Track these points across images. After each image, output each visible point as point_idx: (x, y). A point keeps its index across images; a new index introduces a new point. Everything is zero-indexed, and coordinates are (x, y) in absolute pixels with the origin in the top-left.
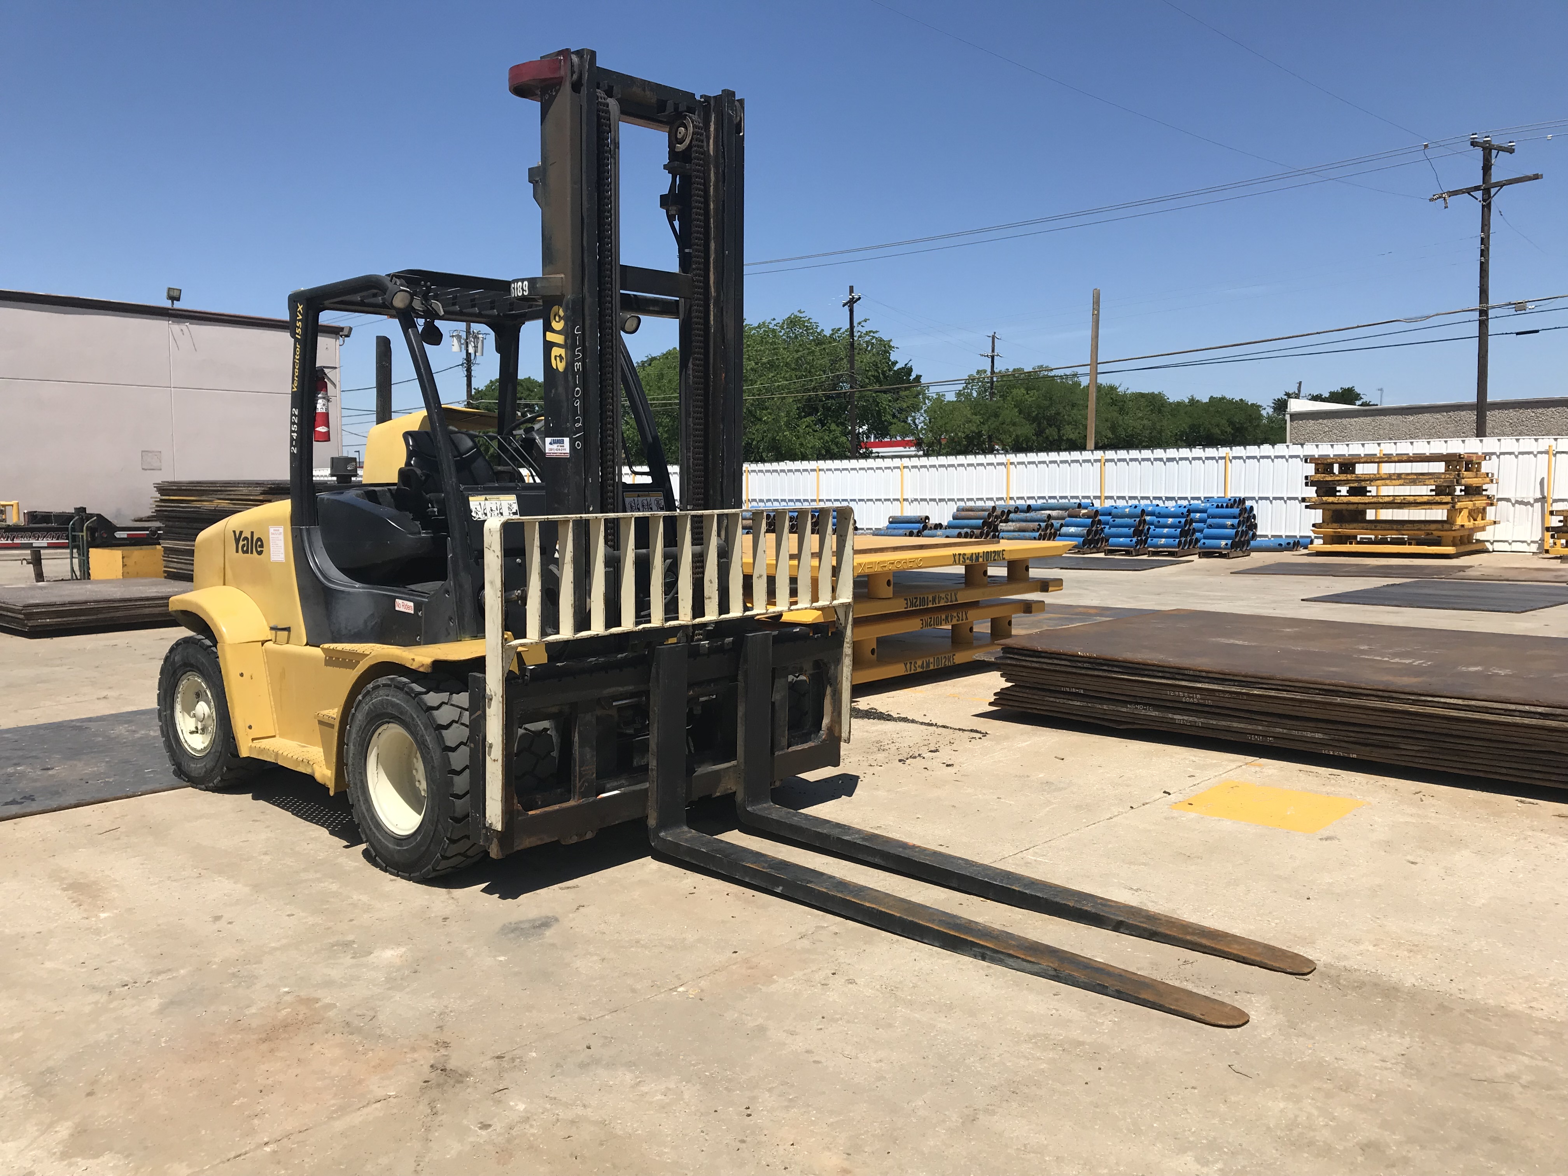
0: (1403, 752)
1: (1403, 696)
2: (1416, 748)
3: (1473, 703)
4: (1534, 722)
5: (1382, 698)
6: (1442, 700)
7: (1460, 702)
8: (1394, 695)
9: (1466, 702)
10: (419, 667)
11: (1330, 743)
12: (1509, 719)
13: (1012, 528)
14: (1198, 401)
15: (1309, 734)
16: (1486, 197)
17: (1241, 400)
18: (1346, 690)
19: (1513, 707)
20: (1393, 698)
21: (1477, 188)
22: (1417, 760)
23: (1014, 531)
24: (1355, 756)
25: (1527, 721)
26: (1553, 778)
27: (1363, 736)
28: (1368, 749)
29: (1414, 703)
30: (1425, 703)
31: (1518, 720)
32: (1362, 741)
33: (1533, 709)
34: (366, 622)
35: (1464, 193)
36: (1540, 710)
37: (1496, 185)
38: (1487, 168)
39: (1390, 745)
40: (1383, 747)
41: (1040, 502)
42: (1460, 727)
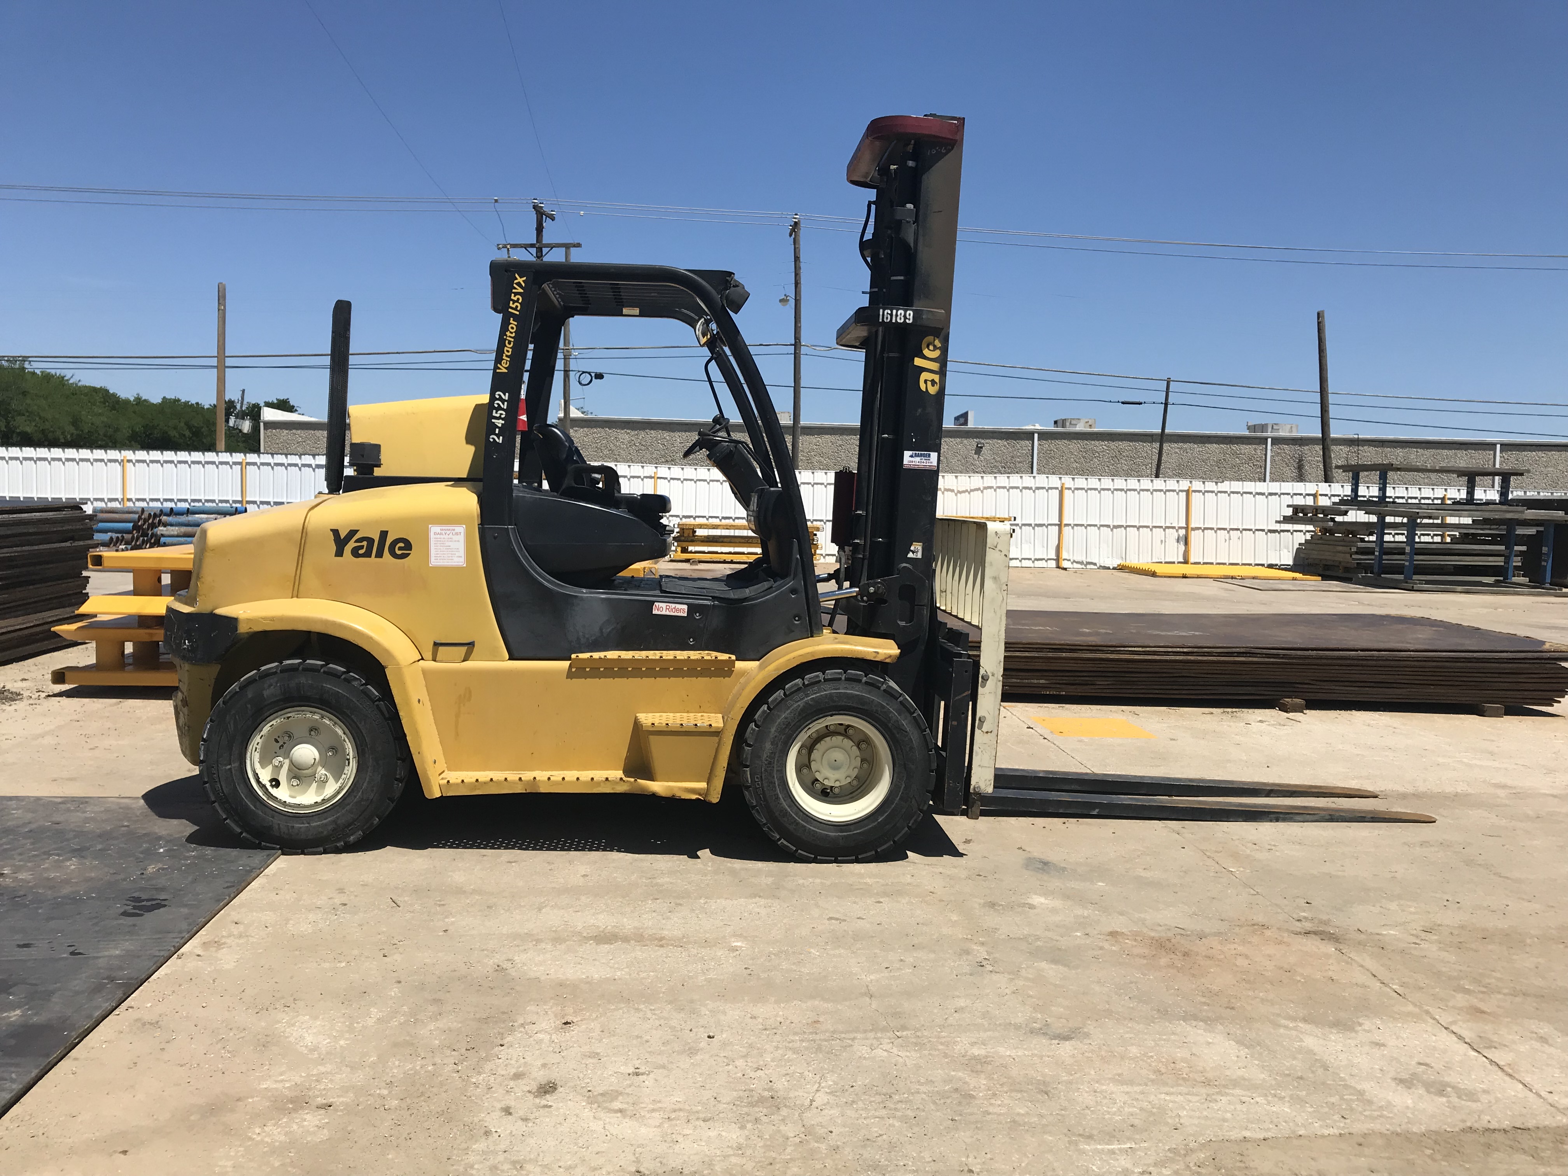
0: (1097, 687)
1: (1105, 649)
2: (1106, 683)
3: (1148, 649)
4: (1181, 658)
5: (1091, 651)
6: (1130, 649)
7: (1140, 649)
8: (1100, 648)
9: (1144, 649)
10: (886, 658)
11: (1048, 686)
12: (1168, 658)
13: (176, 533)
14: (145, 400)
15: (1036, 681)
16: (539, 254)
17: (197, 403)
18: (1068, 647)
19: (1170, 650)
20: (1098, 650)
21: (532, 246)
22: (1105, 691)
23: (178, 536)
24: (1064, 693)
25: (1178, 658)
26: (1184, 692)
27: (1072, 678)
28: (1075, 687)
29: (1112, 652)
30: (1119, 652)
31: (1173, 658)
32: (1072, 682)
33: (1181, 650)
34: (601, 629)
35: (522, 247)
36: (1185, 650)
37: (547, 246)
38: (540, 229)
39: (1090, 683)
40: (1082, 684)
41: (185, 505)
42: (1133, 666)
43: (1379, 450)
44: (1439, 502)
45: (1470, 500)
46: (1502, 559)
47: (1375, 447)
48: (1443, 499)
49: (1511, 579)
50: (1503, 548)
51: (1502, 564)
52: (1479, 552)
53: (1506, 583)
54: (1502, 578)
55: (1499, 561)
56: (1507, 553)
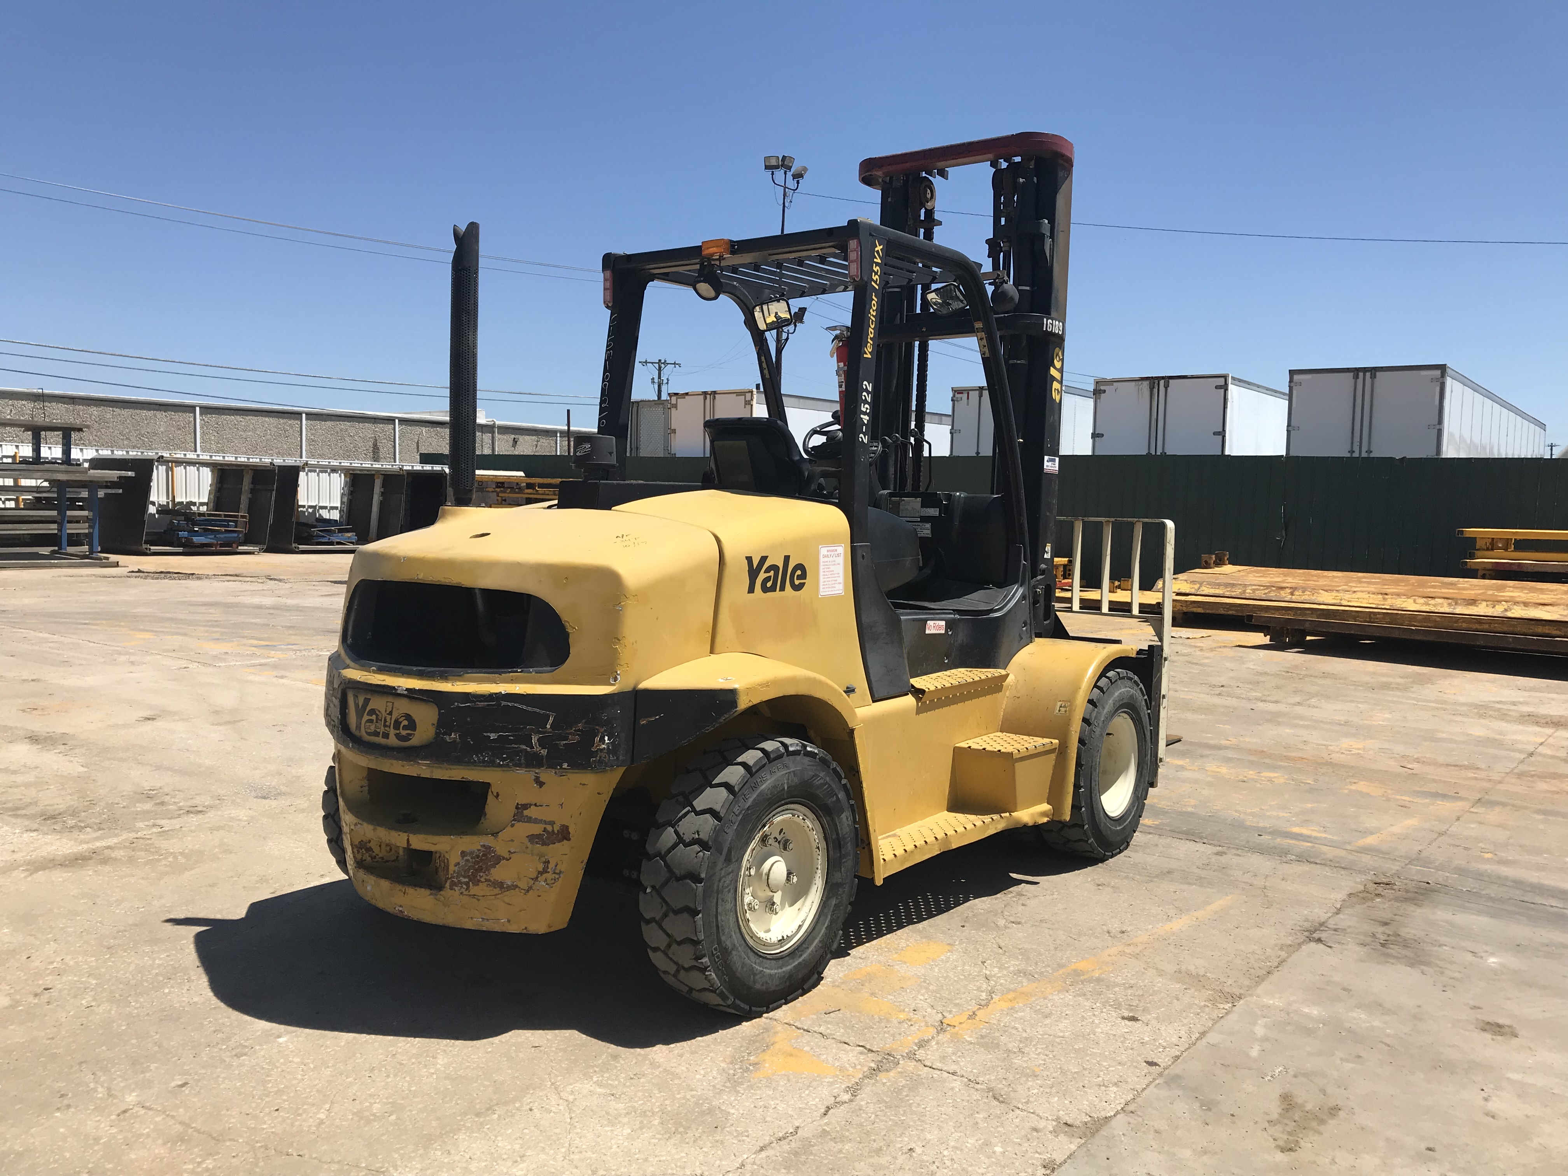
43: (71, 407)
44: (10, 460)
45: (37, 459)
46: (55, 526)
47: (64, 403)
48: (14, 457)
49: (65, 549)
50: (54, 513)
51: (56, 532)
52: (39, 519)
53: (60, 553)
54: (56, 548)
55: (53, 529)
56: (59, 519)
